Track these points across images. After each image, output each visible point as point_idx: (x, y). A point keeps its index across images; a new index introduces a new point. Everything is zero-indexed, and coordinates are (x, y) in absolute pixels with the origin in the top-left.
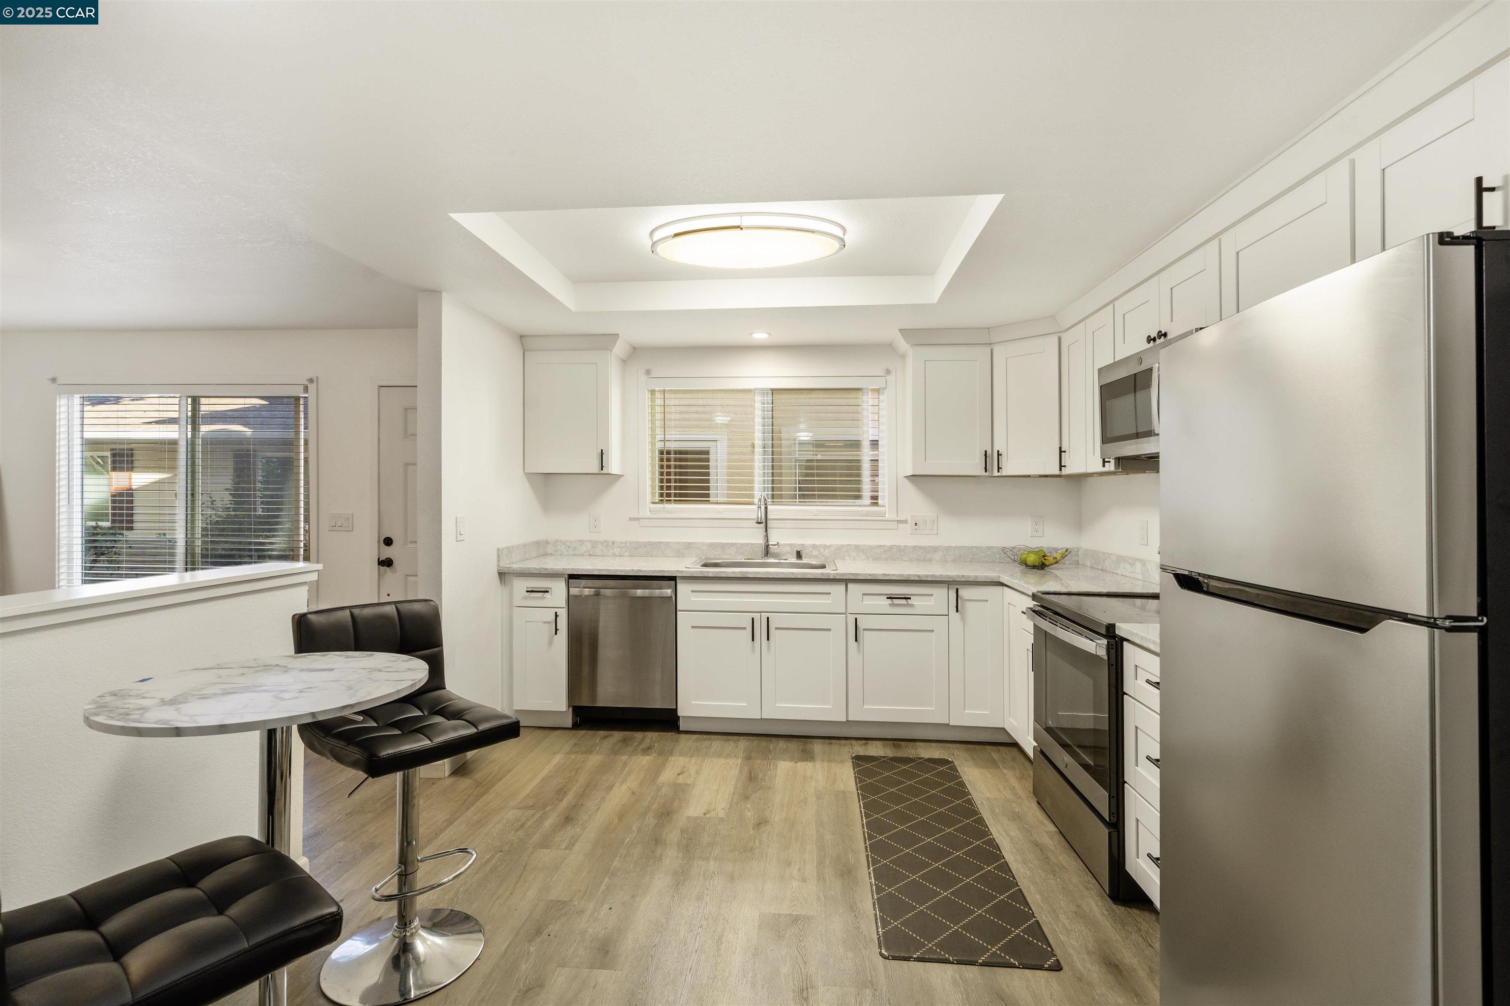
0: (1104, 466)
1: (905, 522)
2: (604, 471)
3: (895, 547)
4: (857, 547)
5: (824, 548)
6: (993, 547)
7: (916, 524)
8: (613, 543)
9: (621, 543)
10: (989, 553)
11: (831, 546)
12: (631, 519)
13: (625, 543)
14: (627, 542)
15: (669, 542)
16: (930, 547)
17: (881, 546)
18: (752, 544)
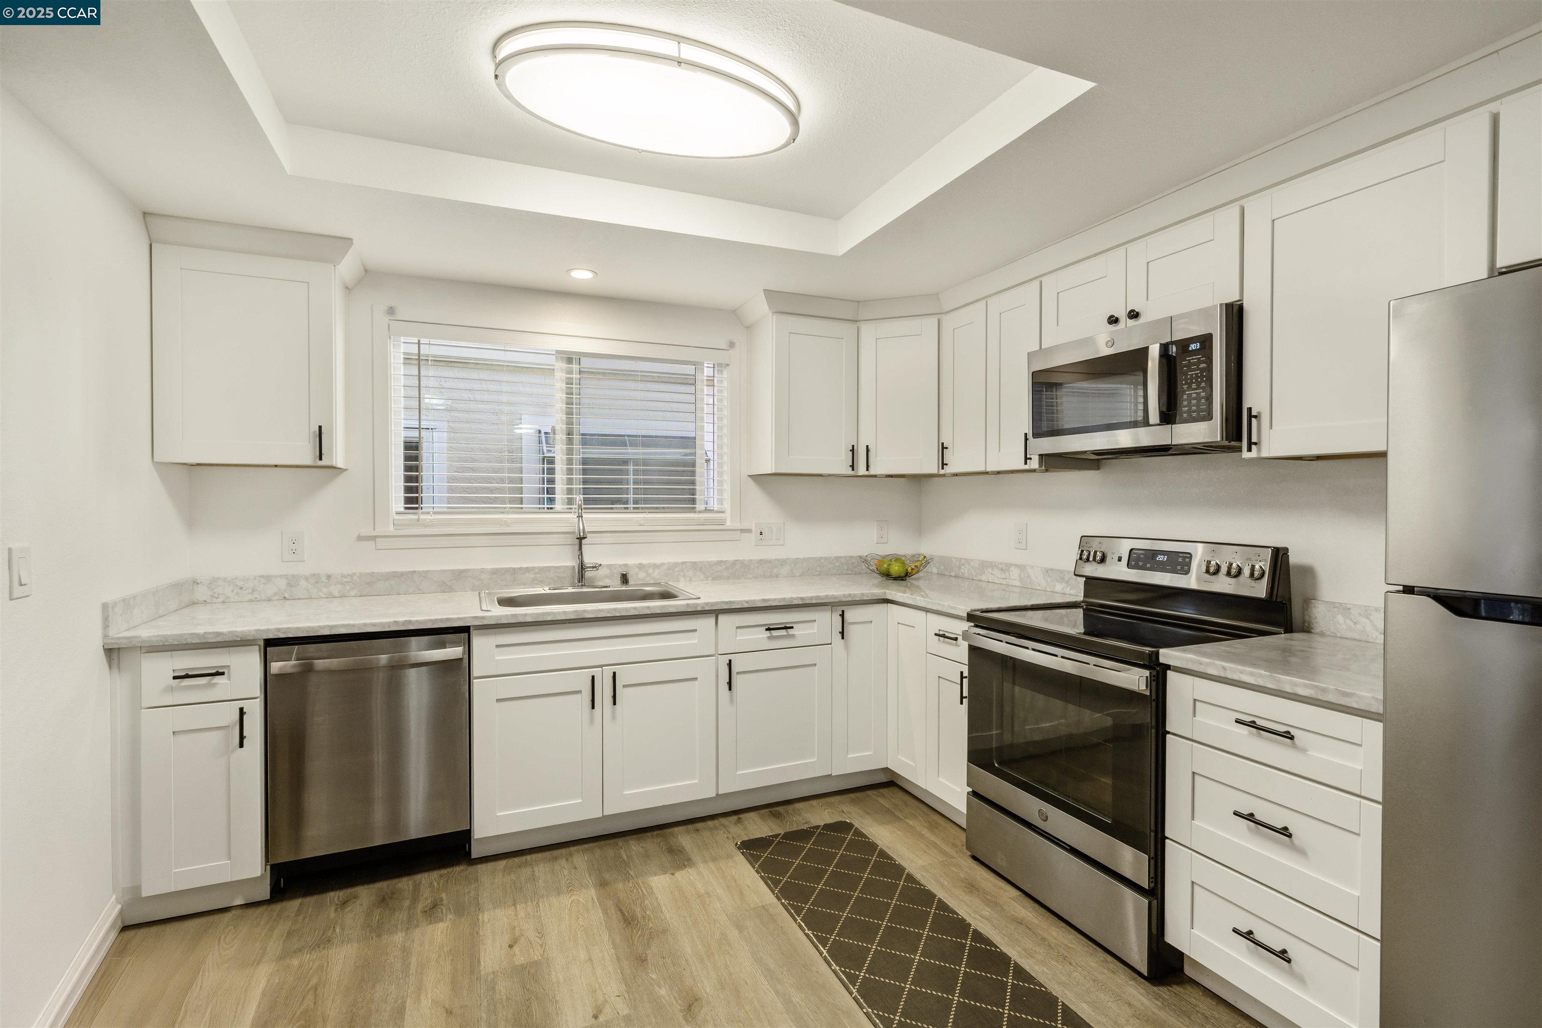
0: (1026, 463)
1: (749, 531)
2: (324, 462)
3: (739, 562)
4: (694, 564)
5: (654, 569)
6: (841, 557)
7: (761, 533)
8: (329, 577)
9: (343, 576)
10: (837, 564)
11: (662, 564)
12: (361, 538)
13: (352, 576)
14: (354, 574)
15: (427, 572)
16: (776, 560)
17: (722, 561)
18: (557, 567)
